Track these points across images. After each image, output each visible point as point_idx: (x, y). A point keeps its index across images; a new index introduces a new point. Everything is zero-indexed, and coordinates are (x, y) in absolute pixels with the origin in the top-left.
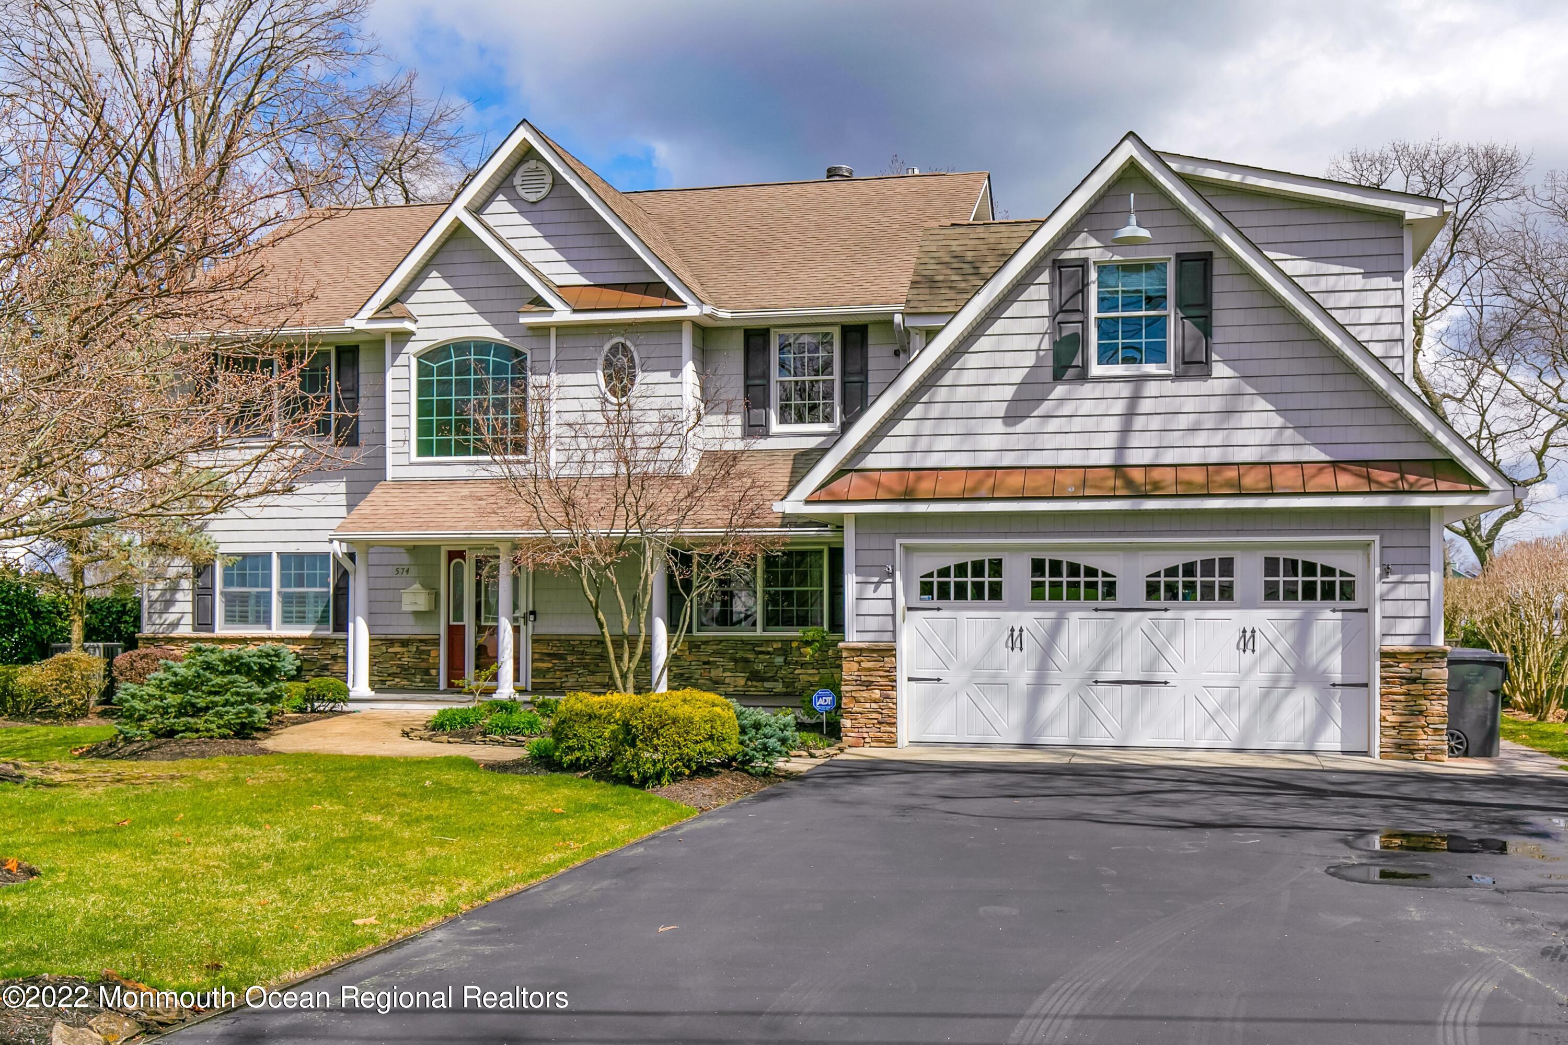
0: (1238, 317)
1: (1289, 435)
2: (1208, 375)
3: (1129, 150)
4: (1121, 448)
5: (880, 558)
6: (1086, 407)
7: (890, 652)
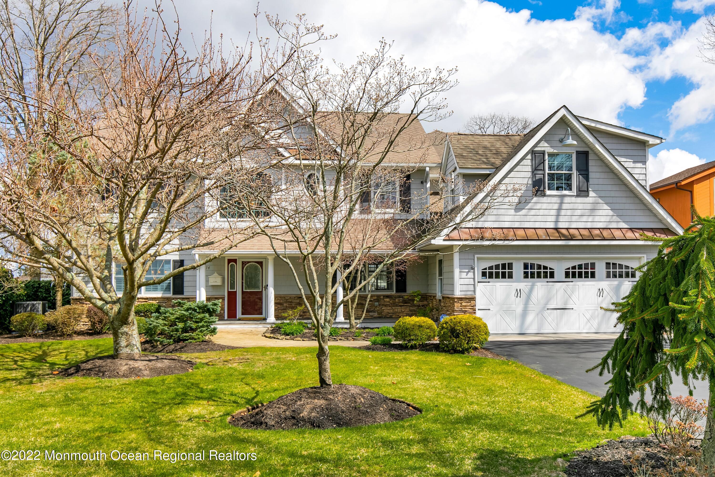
0: (598, 175)
1: (615, 218)
2: (588, 196)
3: (563, 112)
4: (557, 222)
5: (470, 262)
6: (544, 206)
7: (473, 299)
